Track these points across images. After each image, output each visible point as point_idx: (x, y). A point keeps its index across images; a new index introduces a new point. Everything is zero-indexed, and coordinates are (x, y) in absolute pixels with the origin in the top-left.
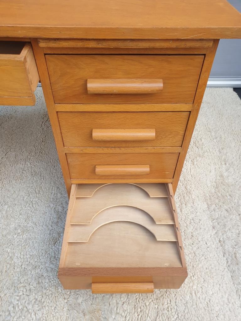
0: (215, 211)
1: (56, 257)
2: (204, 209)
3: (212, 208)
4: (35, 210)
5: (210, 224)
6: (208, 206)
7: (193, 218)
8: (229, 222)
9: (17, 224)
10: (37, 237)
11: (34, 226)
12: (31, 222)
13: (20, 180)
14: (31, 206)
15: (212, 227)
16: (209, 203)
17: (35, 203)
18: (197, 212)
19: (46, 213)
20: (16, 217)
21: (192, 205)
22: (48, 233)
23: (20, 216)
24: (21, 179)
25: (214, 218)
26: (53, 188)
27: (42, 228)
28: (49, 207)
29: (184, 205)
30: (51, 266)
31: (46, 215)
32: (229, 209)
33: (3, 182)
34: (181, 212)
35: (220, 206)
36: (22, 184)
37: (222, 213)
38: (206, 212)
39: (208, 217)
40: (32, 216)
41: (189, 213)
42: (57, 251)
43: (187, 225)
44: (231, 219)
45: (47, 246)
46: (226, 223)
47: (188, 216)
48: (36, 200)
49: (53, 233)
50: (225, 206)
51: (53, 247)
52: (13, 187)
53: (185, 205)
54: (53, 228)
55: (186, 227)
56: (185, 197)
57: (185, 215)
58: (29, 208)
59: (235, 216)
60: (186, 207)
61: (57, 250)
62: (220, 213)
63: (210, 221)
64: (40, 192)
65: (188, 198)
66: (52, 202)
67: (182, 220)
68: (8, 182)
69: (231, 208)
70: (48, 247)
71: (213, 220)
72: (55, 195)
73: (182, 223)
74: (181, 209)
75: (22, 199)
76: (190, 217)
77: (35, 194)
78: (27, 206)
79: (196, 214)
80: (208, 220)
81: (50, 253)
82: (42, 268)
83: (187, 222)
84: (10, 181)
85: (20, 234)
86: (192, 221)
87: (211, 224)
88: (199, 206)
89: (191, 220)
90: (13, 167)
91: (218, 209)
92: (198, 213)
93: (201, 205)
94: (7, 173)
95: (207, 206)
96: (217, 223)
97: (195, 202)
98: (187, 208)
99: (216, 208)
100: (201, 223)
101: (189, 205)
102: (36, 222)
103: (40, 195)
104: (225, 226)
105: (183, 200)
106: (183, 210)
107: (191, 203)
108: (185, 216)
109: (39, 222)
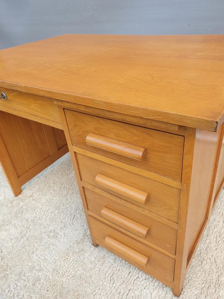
1: (59, 271)
4: (72, 224)
9: (54, 229)
10: (58, 246)
11: (63, 236)
12: (63, 232)
14: (72, 219)
17: (76, 219)
19: (78, 230)
22: (68, 248)
23: (60, 224)
27: (67, 241)
28: (82, 227)
30: (51, 276)
31: (76, 232)
40: (67, 227)
42: (62, 267)
45: (59, 258)
48: (78, 216)
49: (71, 249)
51: (63, 262)
54: (73, 246)
58: (69, 220)
61: (63, 265)
70: (59, 259)
77: (81, 211)
81: (57, 266)
82: (44, 274)
85: (51, 237)
102: (66, 234)
109: (68, 235)
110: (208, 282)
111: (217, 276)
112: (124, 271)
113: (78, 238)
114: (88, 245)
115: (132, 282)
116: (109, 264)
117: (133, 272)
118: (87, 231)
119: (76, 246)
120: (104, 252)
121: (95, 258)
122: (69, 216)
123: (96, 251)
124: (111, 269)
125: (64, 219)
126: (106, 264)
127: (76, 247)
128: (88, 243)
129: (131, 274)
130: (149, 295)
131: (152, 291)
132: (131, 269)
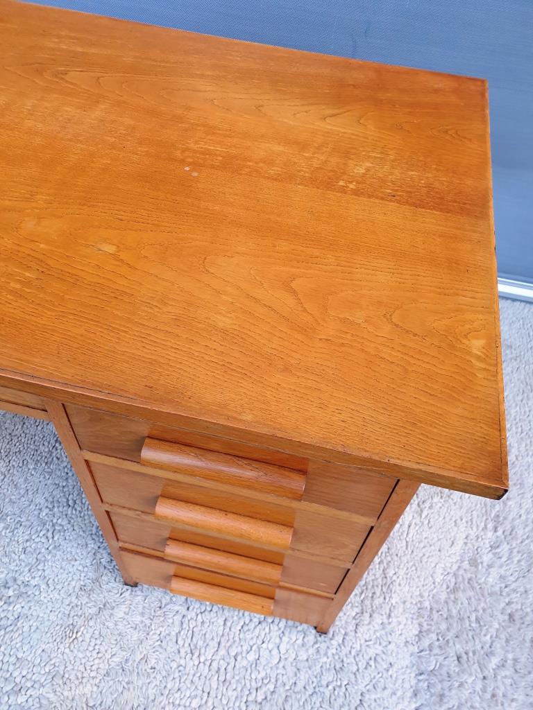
0: (431, 650)
1: (66, 676)
2: (408, 640)
3: (426, 643)
4: (55, 547)
5: (409, 681)
6: (420, 632)
7: (377, 655)
8: (454, 692)
9: (10, 575)
10: (41, 615)
11: (43, 586)
12: (40, 576)
13: (44, 465)
14: (50, 535)
15: (412, 690)
16: (425, 627)
17: (59, 531)
18: (390, 643)
19: (76, 560)
20: (13, 555)
21: (386, 621)
22: (67, 612)
23: (23, 556)
24: (46, 463)
25: (423, 668)
27: (58, 597)
28: (84, 547)
29: (367, 615)
30: (51, 696)
31: (73, 565)
32: (465, 657)
33: (9, 462)
34: (356, 632)
35: (448, 641)
37: (446, 663)
38: (411, 647)
39: (411, 662)
40: (45, 560)
41: (371, 640)
42: (70, 663)
43: (358, 670)
44: (461, 685)
45: (55, 643)
46: (446, 693)
47: (367, 646)
48: (63, 523)
49: (76, 613)
50: (458, 646)
51: (67, 651)
52: (26, 479)
53: (371, 616)
54: (79, 603)
55: (355, 674)
56: (375, 597)
57: (363, 641)
58: (44, 540)
59: (474, 678)
60: (369, 623)
61: (72, 658)
62: (441, 658)
63: (413, 675)
64: (76, 506)
65: (381, 599)
66: (94, 537)
67: (350, 652)
68: (21, 465)
69: (471, 654)
70: (56, 648)
71: (421, 674)
73: (349, 661)
74: (357, 625)
75: (36, 513)
76: (371, 652)
77: (65, 508)
78: (41, 535)
79: (386, 646)
80: (408, 671)
81: (57, 665)
82: (31, 695)
83: (360, 661)
84: (25, 462)
86: (372, 663)
87: (413, 682)
88: (401, 627)
89: (370, 659)
90: (39, 428)
91: (440, 647)
92: (391, 647)
93: (405, 625)
94: (23, 441)
95: (417, 633)
96: (426, 684)
97: (392, 615)
98: (371, 626)
99: (437, 643)
100: (390, 672)
101: (378, 619)
102: (49, 579)
103: (74, 512)
104: (441, 700)
105: (367, 602)
106: (360, 629)
107: (385, 616)
108: (361, 645)
109: (56, 580)
110: (370, 587)
111: (381, 570)
112: (213, 623)
113: (82, 578)
114: (112, 587)
115: (237, 639)
116: (178, 618)
117: (233, 617)
118: (99, 556)
119: (87, 600)
120: (155, 594)
121: (142, 614)
122: (39, 529)
123: (139, 598)
124: (184, 627)
125: (27, 541)
126: (171, 621)
127: (87, 603)
128: (113, 584)
129: (229, 624)
130: (275, 652)
131: (278, 640)
132: (226, 612)
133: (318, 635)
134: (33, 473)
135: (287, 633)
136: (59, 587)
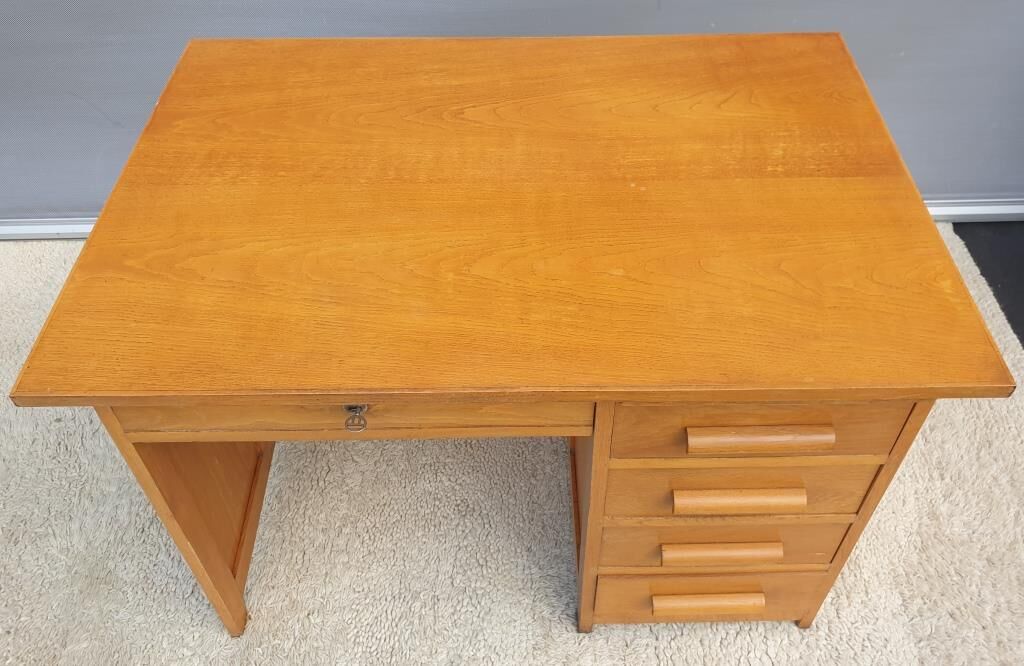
0: (921, 616)
2: (895, 611)
3: (914, 609)
4: (486, 614)
5: (912, 652)
6: (904, 600)
7: (868, 634)
8: (959, 649)
14: (474, 601)
15: (917, 660)
16: (907, 594)
17: (483, 595)
18: (877, 619)
19: (515, 621)
21: (865, 599)
25: (920, 634)
26: (519, 550)
28: (518, 605)
29: (843, 597)
31: (515, 627)
32: (957, 612)
33: (391, 535)
34: (839, 618)
35: (935, 602)
36: (440, 542)
37: (941, 623)
38: (900, 618)
39: (906, 633)
41: (856, 622)
43: (856, 654)
44: (963, 641)
46: (952, 652)
47: (856, 628)
48: (484, 585)
50: (947, 604)
52: (420, 550)
53: (848, 598)
55: (854, 658)
57: (850, 625)
59: (973, 631)
60: (850, 605)
62: (934, 621)
63: (912, 645)
64: (489, 564)
65: (852, 578)
66: (524, 591)
67: (841, 639)
68: (406, 535)
69: (963, 608)
71: (920, 641)
72: (526, 572)
73: (843, 648)
74: (837, 610)
75: (449, 582)
76: (862, 633)
77: (478, 569)
78: (465, 603)
79: (875, 624)
80: (906, 642)
83: (854, 645)
84: (410, 531)
86: (867, 643)
87: (915, 652)
88: (883, 600)
89: (864, 640)
91: (929, 609)
92: (881, 621)
93: (886, 597)
95: (901, 602)
96: (928, 650)
97: (869, 591)
98: (852, 607)
99: (925, 607)
100: (889, 648)
101: (857, 599)
103: (490, 571)
104: (950, 660)
106: (843, 614)
107: (862, 594)
108: (849, 629)
112: (690, 646)
113: (530, 638)
114: (566, 638)
115: (720, 655)
116: (651, 650)
117: (708, 635)
118: (538, 610)
120: (616, 632)
121: (611, 657)
122: (460, 598)
123: (601, 641)
124: (661, 658)
125: (453, 614)
126: (644, 656)
128: (566, 635)
129: (706, 643)
130: (765, 658)
131: (764, 647)
132: (698, 632)
133: (802, 630)
134: (424, 540)
135: (769, 636)
136: (510, 652)
